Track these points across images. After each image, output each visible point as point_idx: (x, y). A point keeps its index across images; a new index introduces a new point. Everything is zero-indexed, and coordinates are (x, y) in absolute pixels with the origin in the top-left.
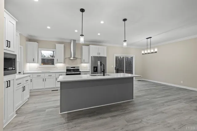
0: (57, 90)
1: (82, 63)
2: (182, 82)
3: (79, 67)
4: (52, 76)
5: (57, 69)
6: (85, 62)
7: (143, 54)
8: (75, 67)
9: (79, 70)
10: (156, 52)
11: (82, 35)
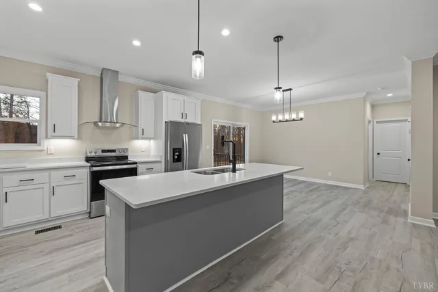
0: (59, 227)
1: (138, 138)
2: (330, 174)
3: (127, 149)
4: (34, 182)
5: (50, 157)
6: (145, 136)
7: (274, 122)
8: (114, 151)
9: (126, 157)
10: (301, 119)
11: (198, 52)
